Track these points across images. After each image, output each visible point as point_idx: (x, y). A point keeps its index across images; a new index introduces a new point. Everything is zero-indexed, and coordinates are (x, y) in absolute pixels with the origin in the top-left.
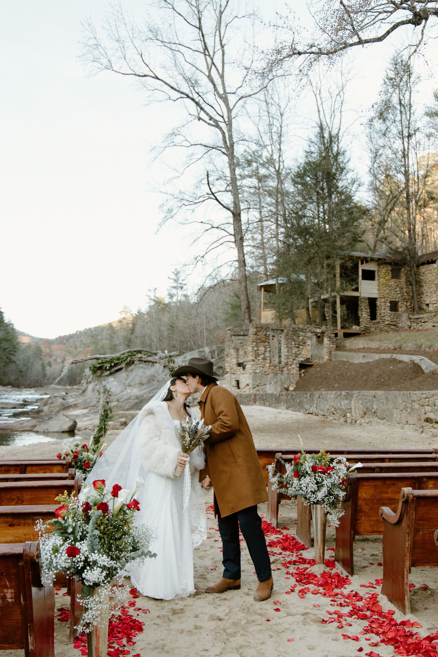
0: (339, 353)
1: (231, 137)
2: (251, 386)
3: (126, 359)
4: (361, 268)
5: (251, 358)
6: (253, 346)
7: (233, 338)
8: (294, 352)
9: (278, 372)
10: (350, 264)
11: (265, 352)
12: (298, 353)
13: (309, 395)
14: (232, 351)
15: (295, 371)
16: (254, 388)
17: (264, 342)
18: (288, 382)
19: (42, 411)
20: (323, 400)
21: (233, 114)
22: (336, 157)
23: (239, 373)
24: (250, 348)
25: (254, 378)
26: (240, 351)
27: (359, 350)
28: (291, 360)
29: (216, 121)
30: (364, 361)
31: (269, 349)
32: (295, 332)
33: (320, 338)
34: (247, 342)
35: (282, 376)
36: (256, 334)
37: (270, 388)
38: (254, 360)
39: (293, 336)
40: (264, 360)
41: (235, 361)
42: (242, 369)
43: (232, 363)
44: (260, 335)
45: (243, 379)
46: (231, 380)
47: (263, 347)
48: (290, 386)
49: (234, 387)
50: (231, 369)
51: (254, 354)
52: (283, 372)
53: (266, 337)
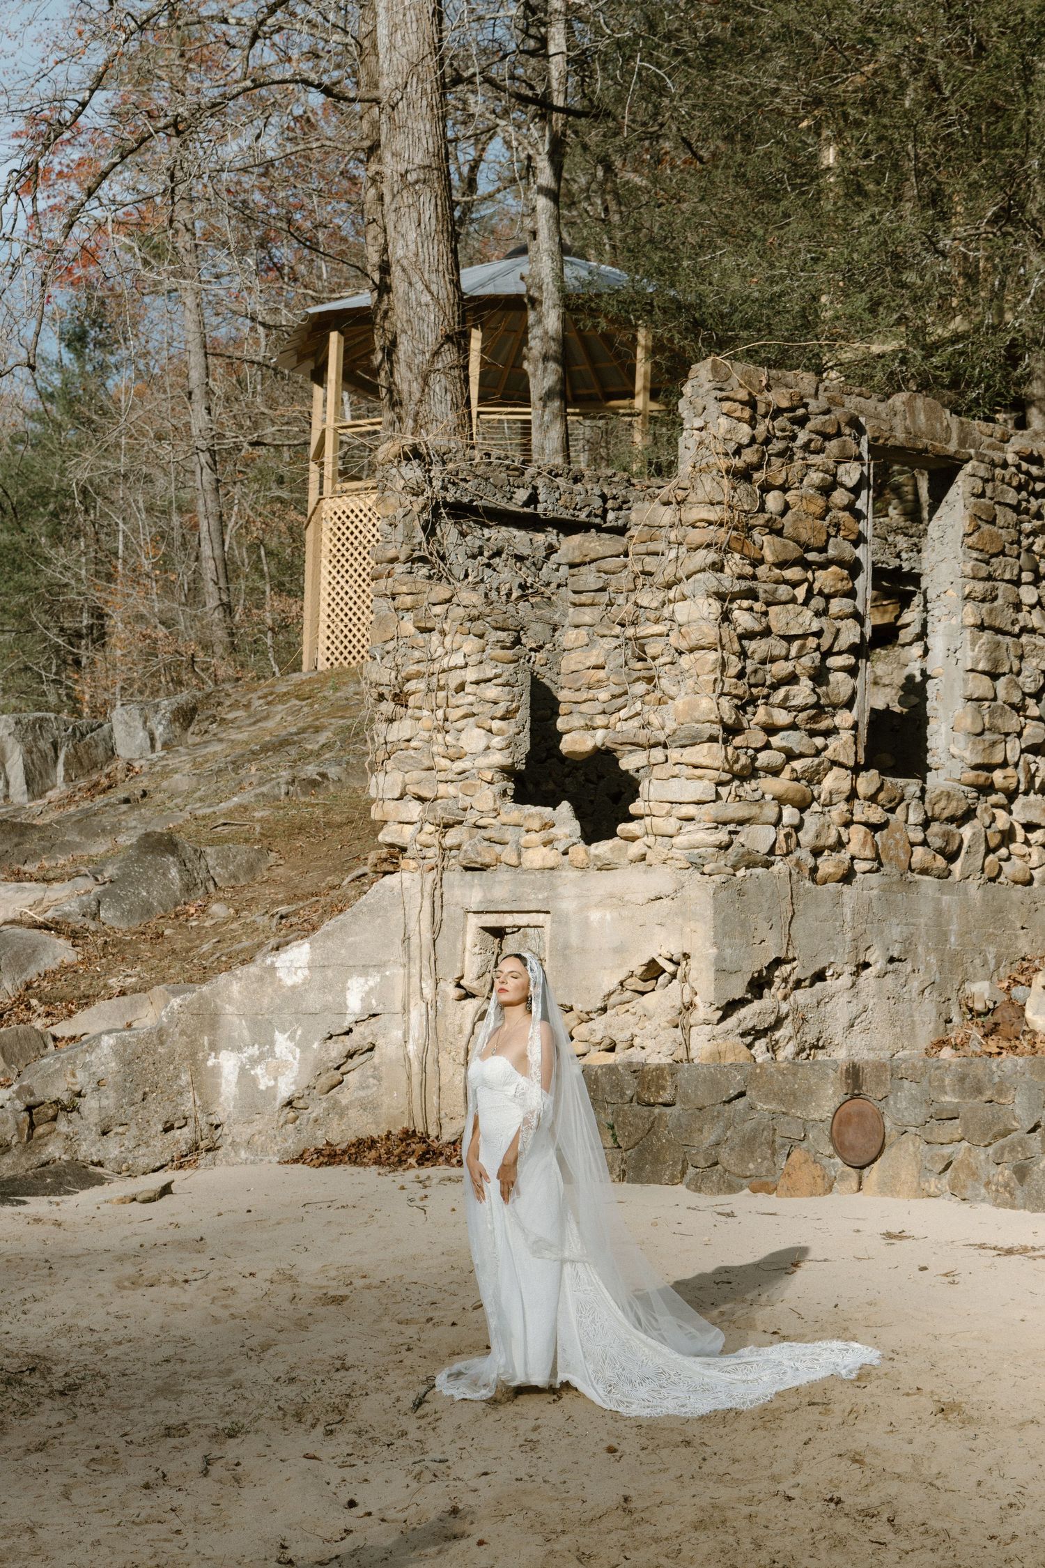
2: (699, 983)
5: (701, 704)
6: (726, 586)
7: (448, 530)
8: (1033, 677)
9: (918, 855)
11: (826, 652)
14: (460, 655)
15: (1037, 856)
16: (730, 1007)
18: (992, 953)
23: (537, 857)
24: (698, 611)
25: (732, 913)
28: (1012, 749)
31: (853, 633)
34: (660, 546)
35: (946, 898)
36: (744, 475)
37: (855, 1008)
38: (732, 730)
39: (1027, 527)
40: (812, 734)
41: (497, 742)
42: (575, 826)
43: (445, 763)
44: (784, 489)
45: (595, 916)
46: (436, 927)
47: (806, 603)
48: (1017, 992)
49: (469, 995)
50: (447, 826)
51: (735, 666)
52: (952, 857)
53: (828, 510)
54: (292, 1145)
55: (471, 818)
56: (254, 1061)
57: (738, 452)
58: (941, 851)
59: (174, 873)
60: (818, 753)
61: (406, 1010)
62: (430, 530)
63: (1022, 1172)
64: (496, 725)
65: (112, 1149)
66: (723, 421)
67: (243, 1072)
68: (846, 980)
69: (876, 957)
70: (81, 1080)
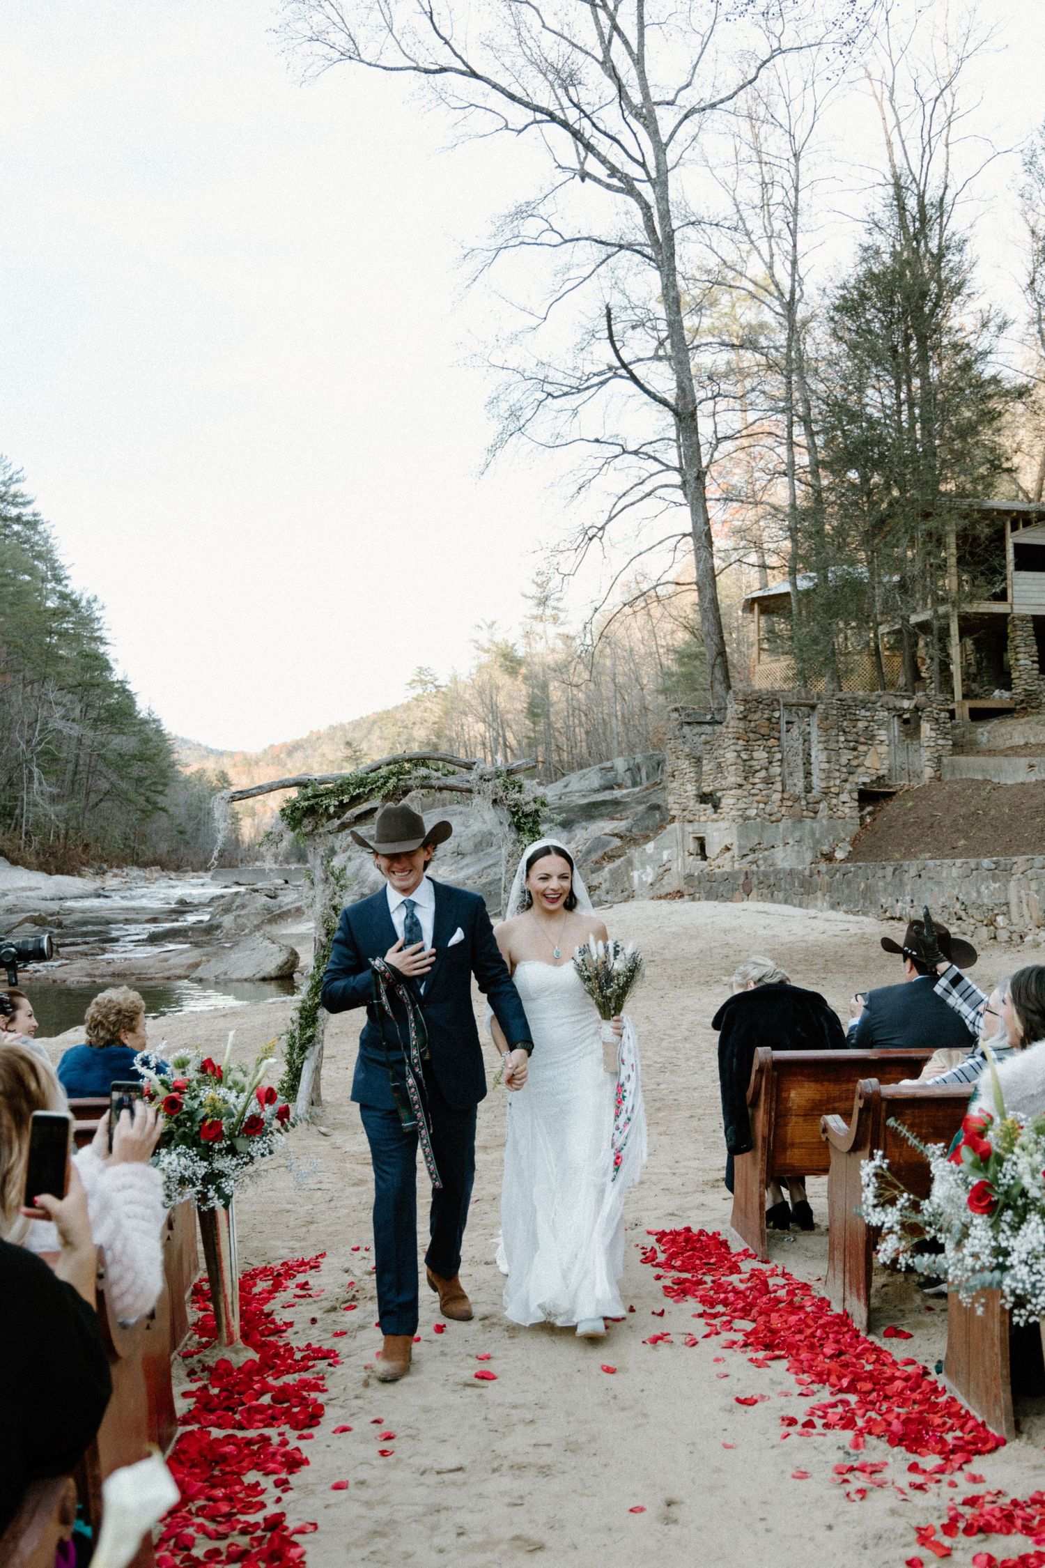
0: (962, 760)
1: (665, 216)
2: (735, 851)
3: (385, 784)
4: (1011, 540)
5: (732, 779)
6: (739, 748)
7: (686, 729)
8: (844, 761)
9: (805, 813)
10: (984, 530)
11: (770, 763)
12: (855, 763)
13: (890, 870)
14: (685, 765)
15: (847, 810)
16: (745, 856)
17: (765, 737)
18: (831, 838)
19: (218, 927)
20: (930, 885)
21: (671, 156)
22: (939, 258)
23: (703, 819)
24: (730, 756)
25: (743, 833)
26: (705, 762)
27: (1014, 751)
28: (838, 782)
29: (625, 178)
30: (1032, 778)
31: (779, 756)
32: (847, 709)
33: (910, 725)
34: (723, 738)
35: (815, 824)
36: (744, 718)
37: (785, 855)
38: (741, 785)
39: (841, 719)
40: (768, 784)
41: (694, 788)
42: (712, 810)
43: (684, 793)
44: (756, 721)
45: (715, 833)
46: (683, 837)
47: (764, 750)
48: (836, 848)
49: (692, 854)
50: (685, 810)
51: (742, 769)
52: (816, 813)
53: (770, 724)
54: (652, 895)
55: (689, 808)
56: (642, 874)
57: (741, 713)
58: (812, 811)
60: (770, 789)
61: (677, 859)
62: (681, 730)
63: (773, 896)
64: (694, 783)
65: (609, 898)
66: (736, 706)
67: (640, 877)
68: (781, 848)
70: (601, 880)
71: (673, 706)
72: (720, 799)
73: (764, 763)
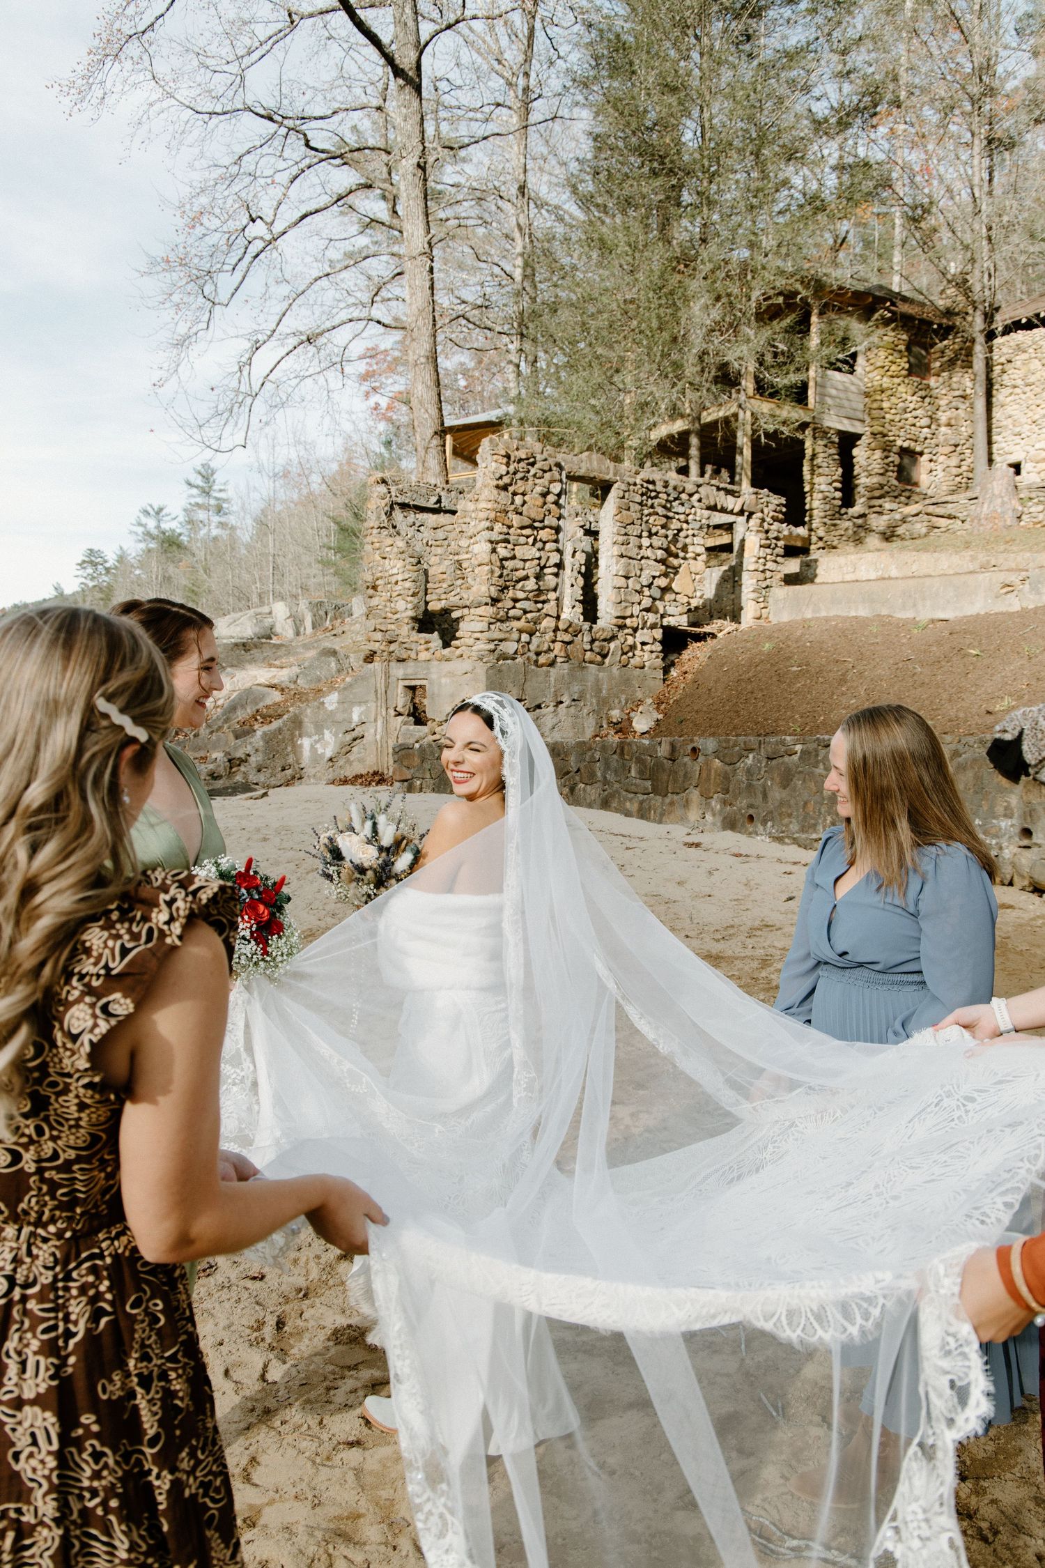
5: (480, 590)
6: (493, 538)
7: (398, 514)
8: (647, 578)
9: (588, 656)
11: (542, 567)
12: (663, 582)
14: (396, 569)
15: (647, 656)
17: (537, 525)
18: (623, 698)
23: (424, 656)
24: (481, 549)
25: (495, 680)
26: (434, 559)
28: (636, 610)
32: (654, 498)
34: (467, 520)
35: (601, 675)
36: (505, 488)
37: (555, 721)
38: (495, 601)
39: (646, 512)
40: (536, 602)
41: (410, 606)
42: (440, 642)
43: (389, 615)
44: (524, 494)
45: (443, 680)
46: (387, 687)
47: (533, 545)
48: (632, 714)
49: (400, 714)
50: (391, 642)
51: (498, 572)
52: (604, 656)
53: (545, 503)
54: (331, 777)
55: (400, 639)
56: (316, 742)
57: (501, 477)
58: (599, 654)
59: (333, 665)
60: (539, 610)
61: (376, 720)
62: (389, 514)
63: (572, 790)
64: (409, 599)
65: (261, 778)
66: (494, 464)
67: (312, 746)
68: (551, 709)
69: (566, 699)
70: (249, 749)
71: (379, 475)
72: (457, 620)
73: (531, 567)
